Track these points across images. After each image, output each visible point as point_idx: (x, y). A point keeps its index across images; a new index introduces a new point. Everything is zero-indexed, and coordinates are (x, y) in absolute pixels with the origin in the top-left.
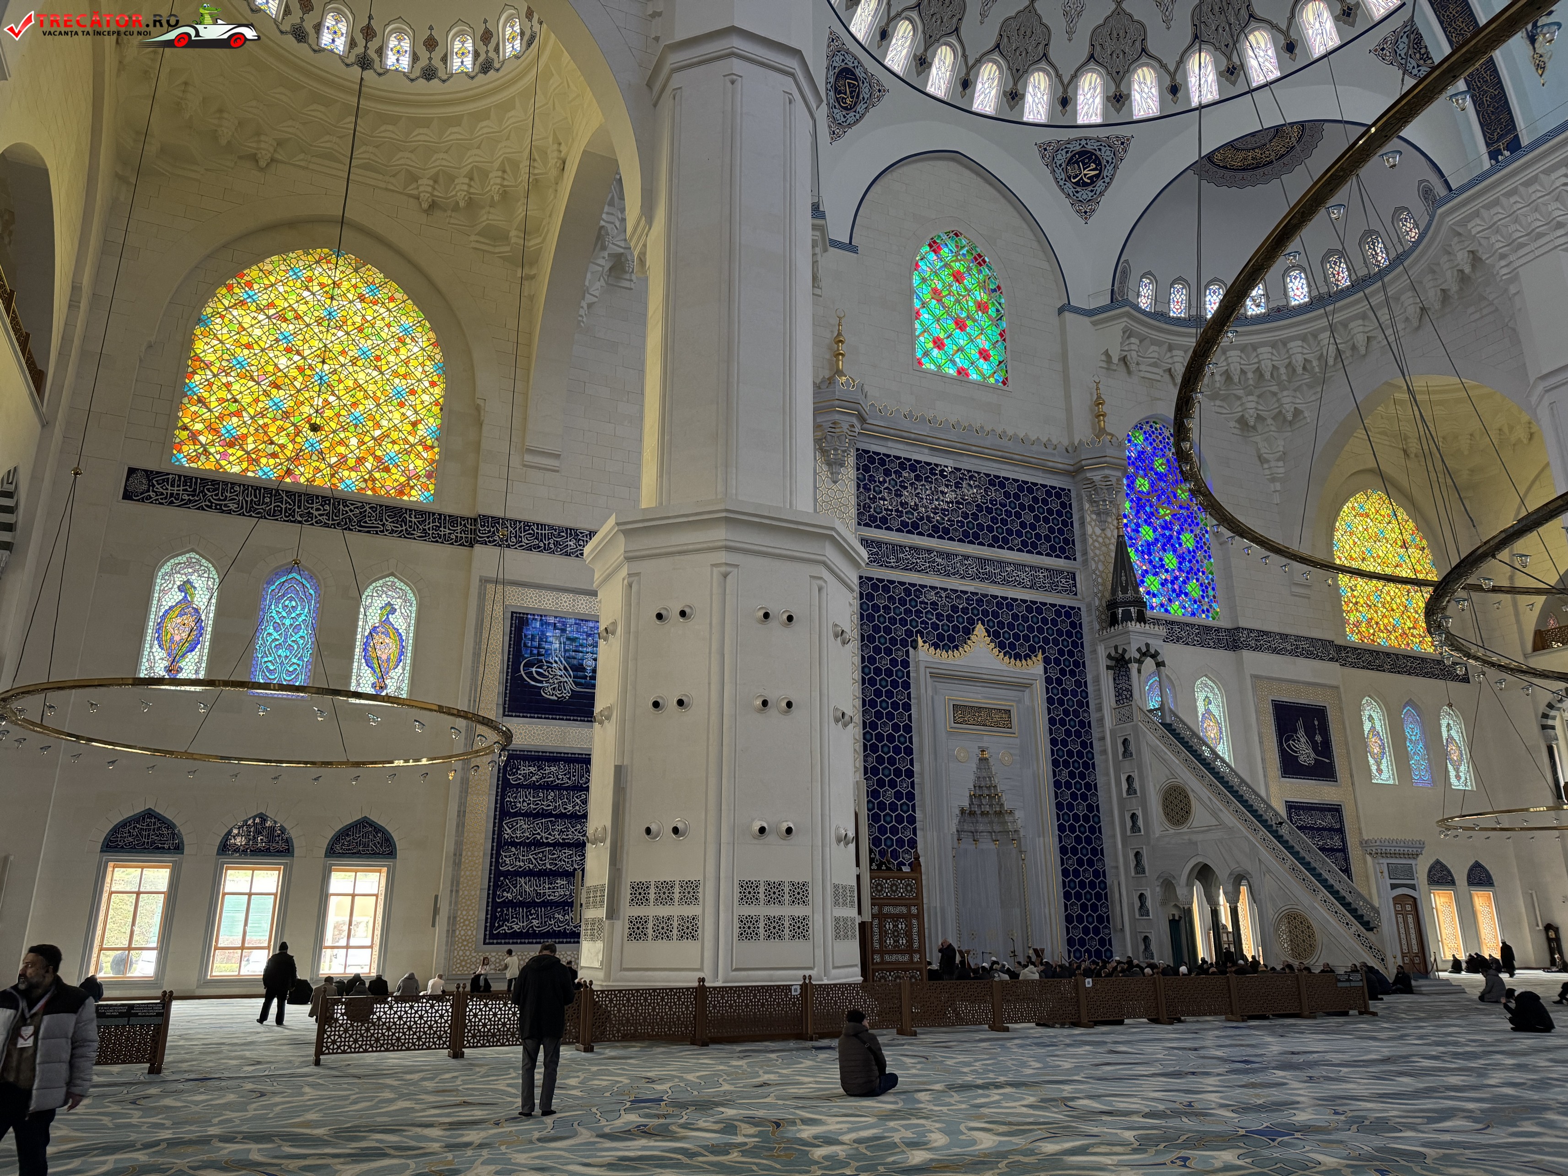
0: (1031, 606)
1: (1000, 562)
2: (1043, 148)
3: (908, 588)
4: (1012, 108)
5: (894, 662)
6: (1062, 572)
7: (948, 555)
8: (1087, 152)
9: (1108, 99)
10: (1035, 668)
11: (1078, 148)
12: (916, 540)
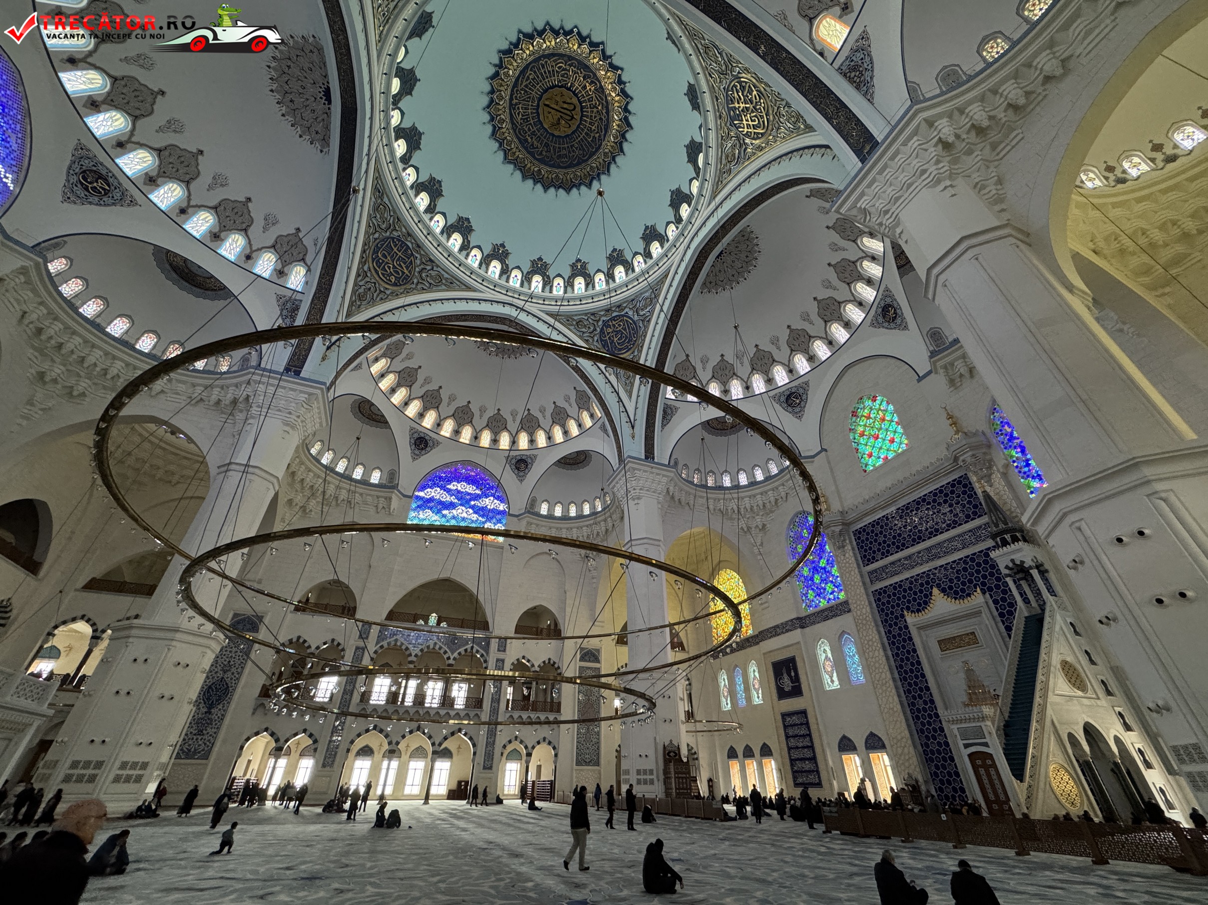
0: (964, 560)
1: (939, 544)
3: (894, 586)
4: (852, 326)
5: (900, 629)
6: (980, 527)
7: (909, 557)
8: (884, 307)
9: (868, 285)
10: (978, 599)
11: (881, 310)
12: (891, 558)
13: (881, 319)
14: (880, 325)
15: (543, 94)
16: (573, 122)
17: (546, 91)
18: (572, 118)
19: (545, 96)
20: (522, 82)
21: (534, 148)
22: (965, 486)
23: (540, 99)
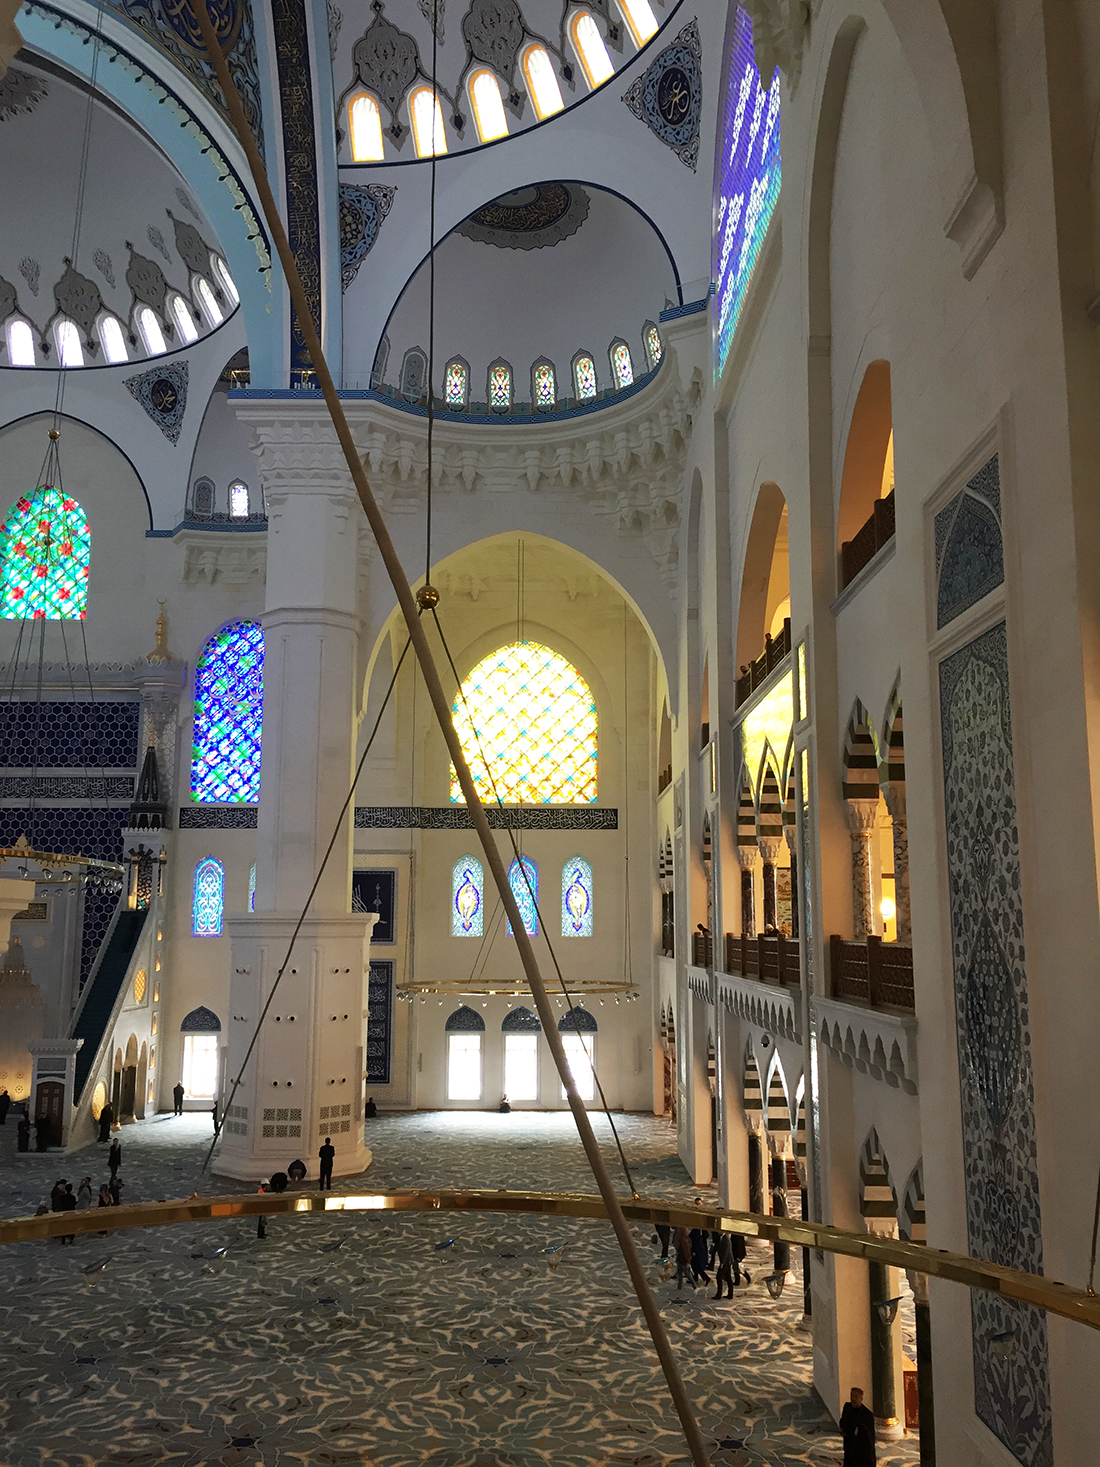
1: (57, 779)
2: (130, 383)
4: (94, 356)
6: (120, 779)
7: (6, 780)
8: (163, 380)
11: (156, 379)
13: (147, 389)
14: (140, 396)
22: (129, 719)
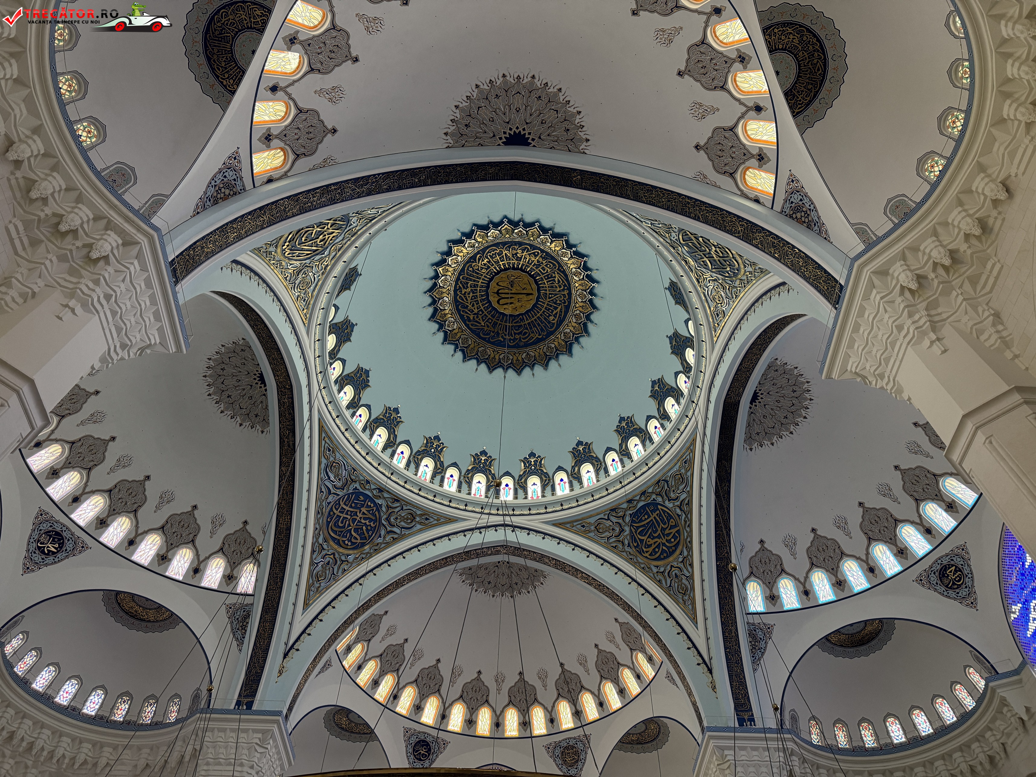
2: (40, 513)
4: (47, 478)
8: (61, 536)
9: (98, 518)
11: (58, 529)
14: (36, 526)
15: (537, 303)
16: (496, 290)
17: (535, 306)
18: (498, 293)
19: (533, 302)
20: (561, 311)
21: (534, 253)
23: (538, 298)
